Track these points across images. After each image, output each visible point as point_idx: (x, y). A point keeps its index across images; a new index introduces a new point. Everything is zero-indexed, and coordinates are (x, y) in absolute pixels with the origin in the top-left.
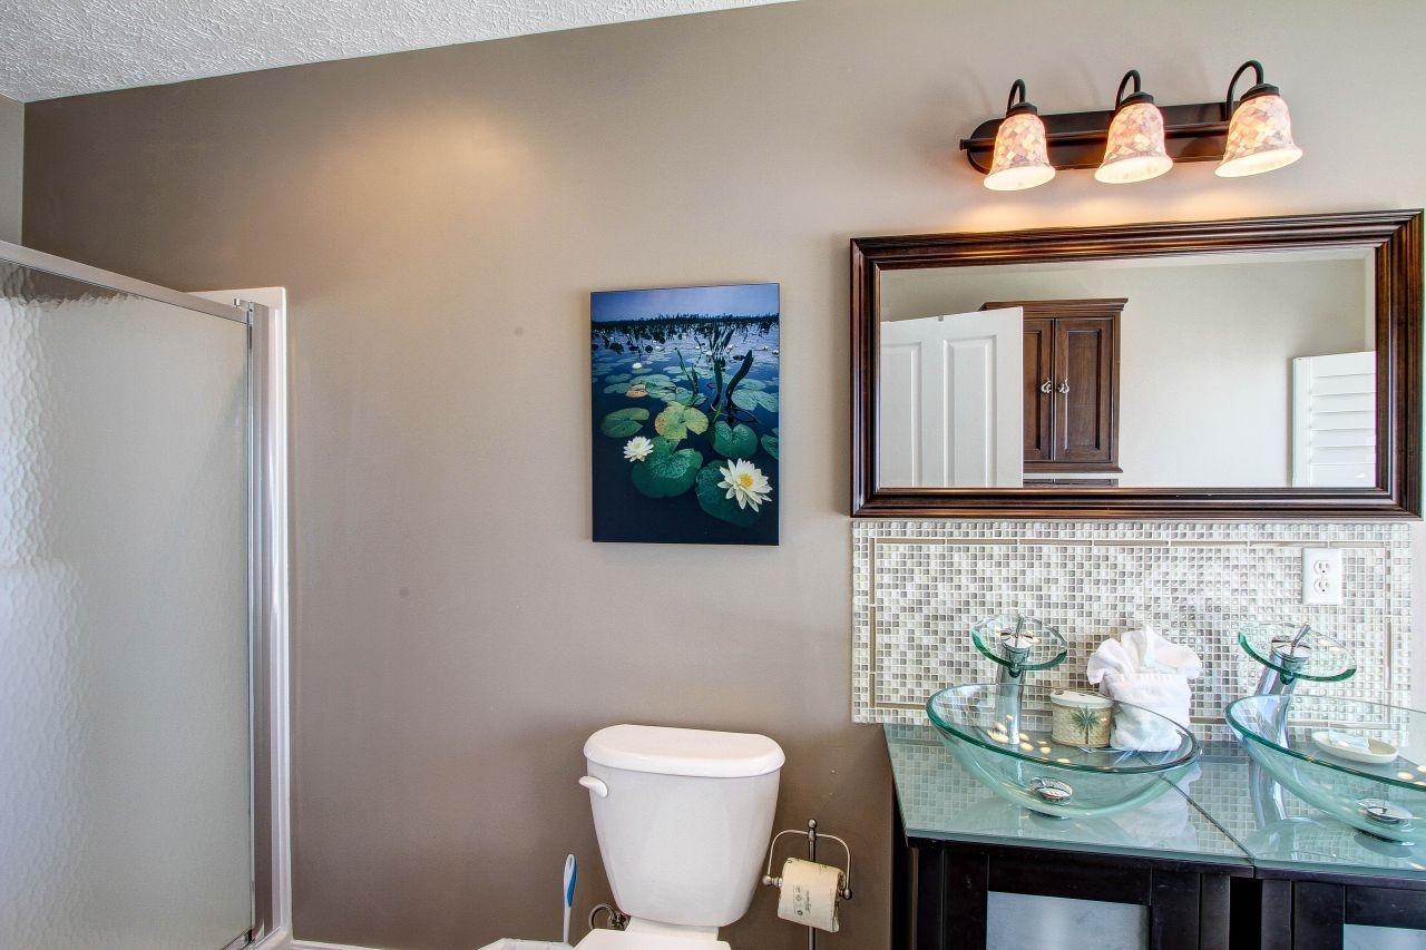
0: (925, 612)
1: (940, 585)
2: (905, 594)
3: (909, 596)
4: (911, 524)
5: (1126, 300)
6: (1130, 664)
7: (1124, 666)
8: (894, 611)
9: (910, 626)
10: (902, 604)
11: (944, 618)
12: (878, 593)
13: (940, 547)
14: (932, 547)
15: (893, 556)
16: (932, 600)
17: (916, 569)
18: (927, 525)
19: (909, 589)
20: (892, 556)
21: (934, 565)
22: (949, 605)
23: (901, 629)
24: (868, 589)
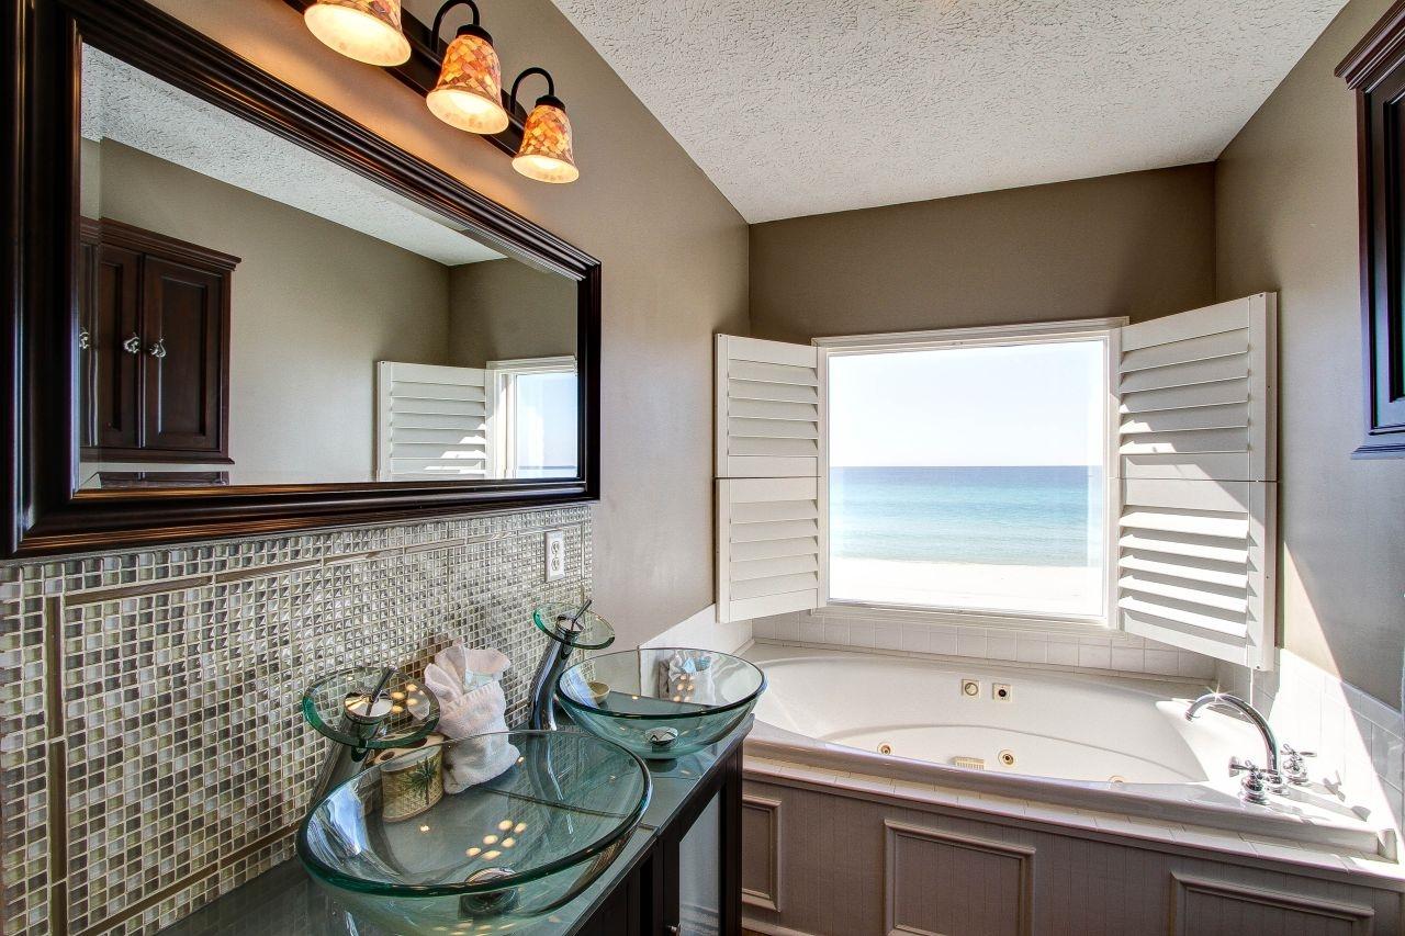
0: (177, 714)
1: (203, 658)
2: (135, 694)
3: (145, 694)
4: (145, 560)
5: (239, 260)
6: (454, 685)
7: (452, 690)
8: (111, 734)
9: (146, 751)
10: (129, 714)
11: (211, 712)
12: (70, 710)
13: (202, 591)
14: (189, 592)
15: (107, 625)
16: (191, 688)
17: (157, 639)
18: (177, 556)
19: (143, 685)
20: (103, 627)
21: (193, 624)
22: (221, 687)
23: (127, 765)
24: (44, 709)
